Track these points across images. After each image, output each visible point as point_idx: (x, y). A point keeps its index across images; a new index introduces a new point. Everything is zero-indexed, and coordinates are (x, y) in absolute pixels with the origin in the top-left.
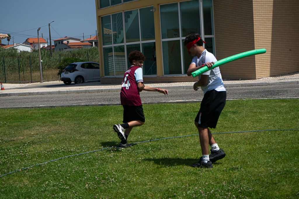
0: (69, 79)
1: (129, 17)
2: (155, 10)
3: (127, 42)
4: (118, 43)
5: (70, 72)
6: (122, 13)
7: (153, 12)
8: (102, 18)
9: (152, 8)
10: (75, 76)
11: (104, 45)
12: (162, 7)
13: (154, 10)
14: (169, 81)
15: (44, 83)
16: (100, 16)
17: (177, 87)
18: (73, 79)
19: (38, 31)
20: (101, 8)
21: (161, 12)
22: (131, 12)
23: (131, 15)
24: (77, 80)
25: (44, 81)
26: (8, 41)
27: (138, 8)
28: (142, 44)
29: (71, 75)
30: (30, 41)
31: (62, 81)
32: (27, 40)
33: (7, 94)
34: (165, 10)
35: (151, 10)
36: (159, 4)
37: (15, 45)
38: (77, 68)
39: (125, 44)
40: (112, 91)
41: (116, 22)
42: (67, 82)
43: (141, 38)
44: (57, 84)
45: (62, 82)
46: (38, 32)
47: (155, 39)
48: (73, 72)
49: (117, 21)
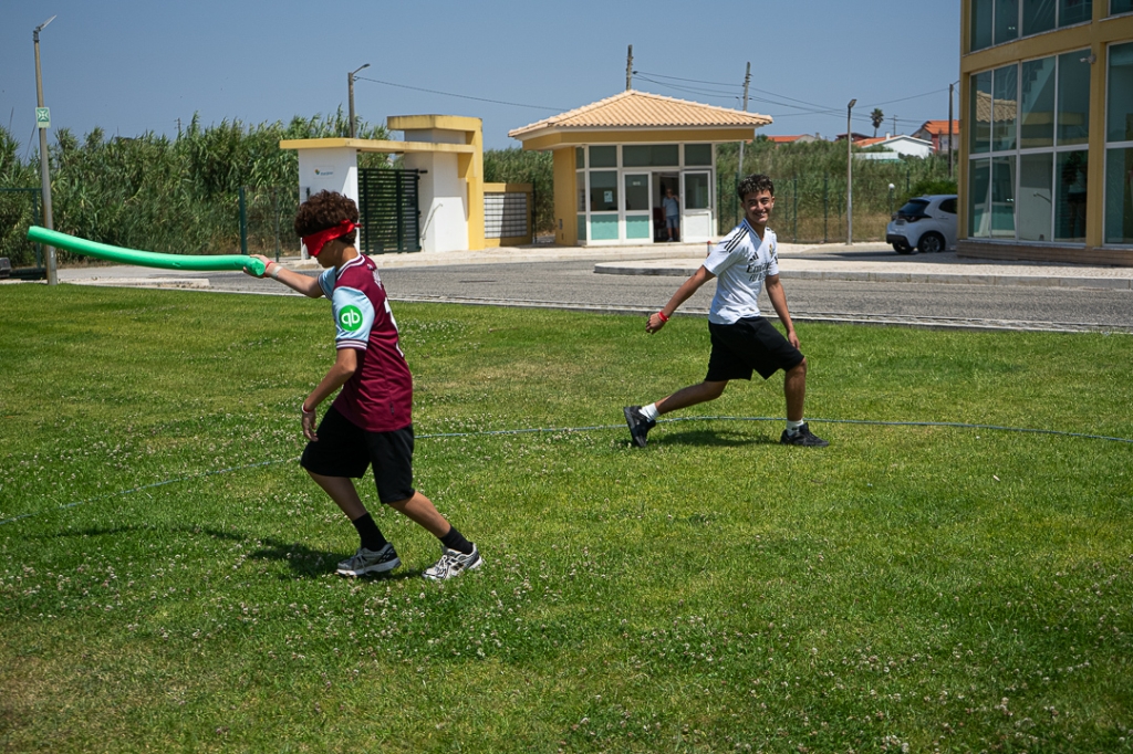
0: (905, 238)
1: (1034, 77)
2: (1095, 60)
3: (1023, 147)
4: (1007, 149)
5: (909, 221)
6: (1016, 65)
7: (1089, 65)
8: (973, 77)
9: (1087, 53)
10: (922, 232)
11: (972, 152)
12: (1115, 49)
13: (1091, 59)
14: (1115, 262)
15: (854, 244)
16: (968, 73)
17: (1110, 281)
18: (912, 241)
19: (849, 108)
20: (972, 50)
21: (1110, 67)
22: (1039, 64)
23: (1040, 73)
24: (925, 242)
25: (853, 241)
26: (874, 128)
27: (1056, 52)
28: (1058, 153)
29: (911, 231)
30: (933, 130)
31: (889, 242)
32: (924, 126)
33: (683, 270)
34: (1120, 60)
35: (1083, 60)
36: (1106, 43)
37: (888, 139)
38: (926, 212)
39: (1019, 152)
40: (934, 281)
41: (1005, 91)
42: (902, 249)
43: (1058, 137)
44: (880, 250)
45: (890, 247)
46: (849, 112)
47: (1087, 142)
48: (917, 219)
49: (1006, 88)
